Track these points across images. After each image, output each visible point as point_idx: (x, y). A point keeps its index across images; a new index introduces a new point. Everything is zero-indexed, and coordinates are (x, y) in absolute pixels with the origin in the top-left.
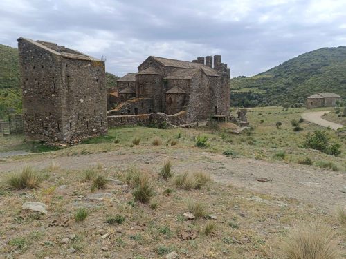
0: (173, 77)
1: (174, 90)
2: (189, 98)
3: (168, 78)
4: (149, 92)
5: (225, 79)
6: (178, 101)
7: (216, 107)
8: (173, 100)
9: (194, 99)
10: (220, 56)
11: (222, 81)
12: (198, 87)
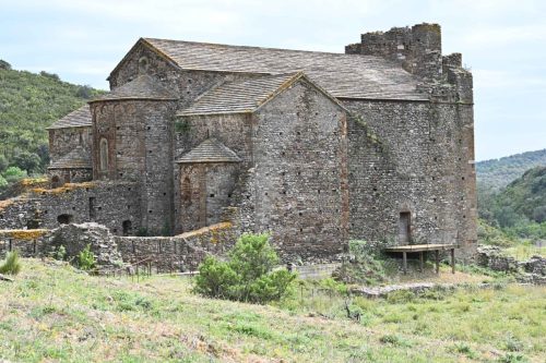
0: (206, 109)
1: (202, 153)
2: (246, 178)
3: (191, 111)
4: (126, 161)
5: (445, 112)
6: (210, 189)
7: (405, 215)
8: (196, 186)
9: (274, 181)
10: (436, 27)
11: (433, 118)
12: (287, 140)
